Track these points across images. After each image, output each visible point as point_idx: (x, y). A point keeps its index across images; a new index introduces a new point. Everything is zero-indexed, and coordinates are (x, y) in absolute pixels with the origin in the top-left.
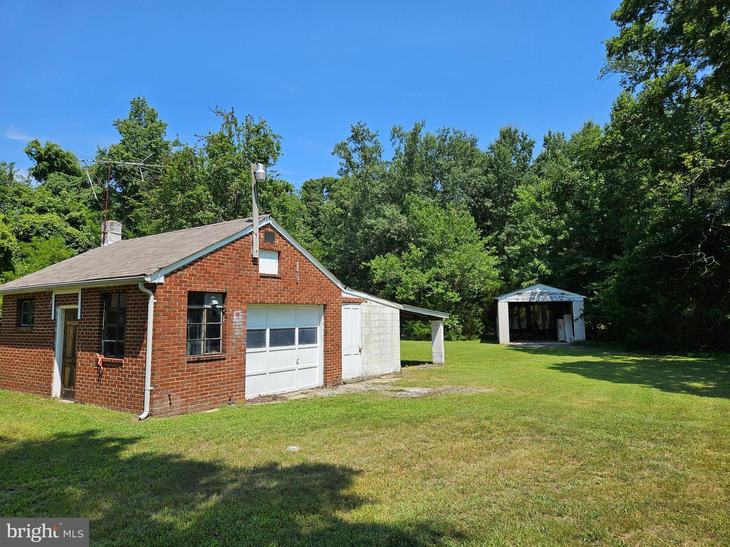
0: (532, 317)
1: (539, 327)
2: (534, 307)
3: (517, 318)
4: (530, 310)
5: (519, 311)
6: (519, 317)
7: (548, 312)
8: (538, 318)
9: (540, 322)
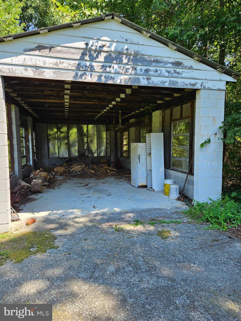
0: (85, 140)
1: (92, 153)
2: (87, 127)
3: (66, 141)
4: (83, 130)
5: (68, 132)
6: (68, 140)
7: (104, 135)
8: (92, 141)
9: (94, 147)
